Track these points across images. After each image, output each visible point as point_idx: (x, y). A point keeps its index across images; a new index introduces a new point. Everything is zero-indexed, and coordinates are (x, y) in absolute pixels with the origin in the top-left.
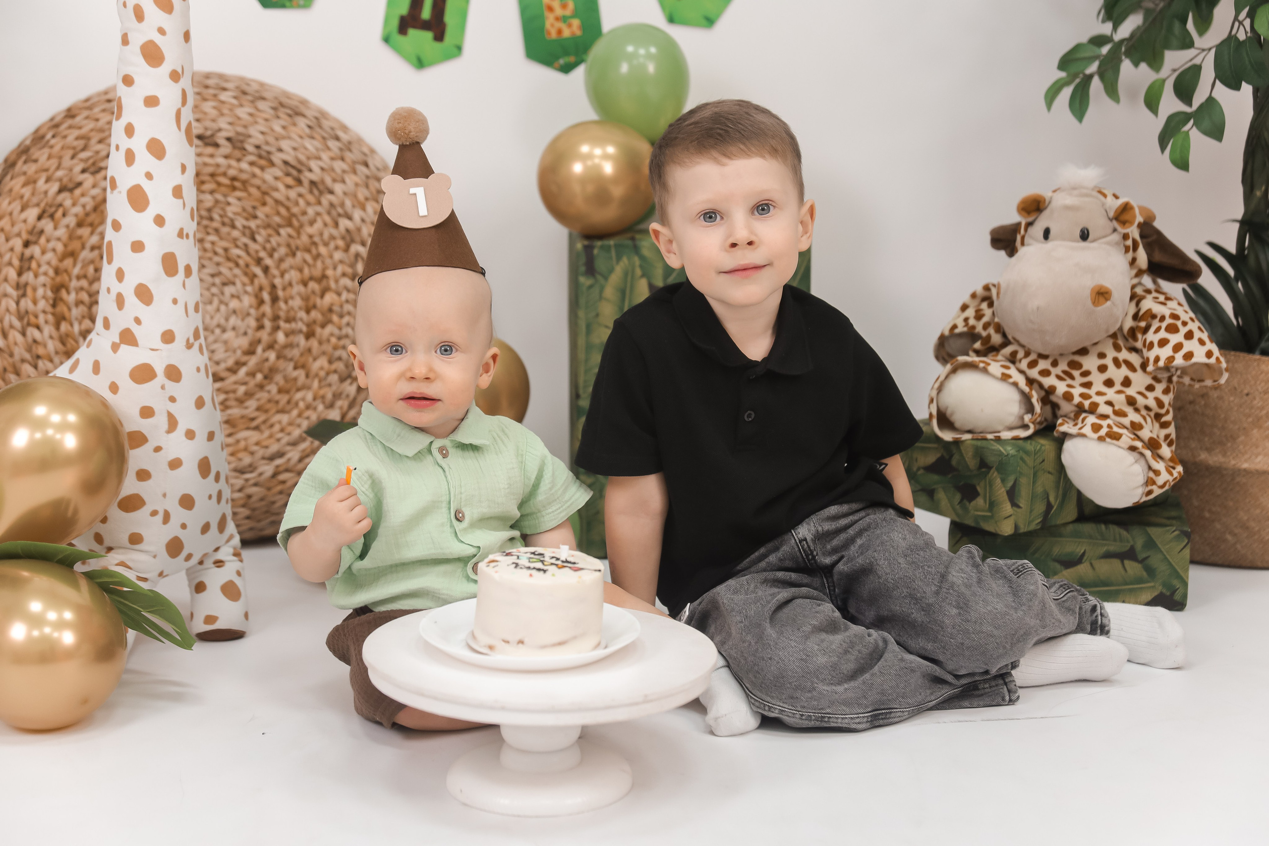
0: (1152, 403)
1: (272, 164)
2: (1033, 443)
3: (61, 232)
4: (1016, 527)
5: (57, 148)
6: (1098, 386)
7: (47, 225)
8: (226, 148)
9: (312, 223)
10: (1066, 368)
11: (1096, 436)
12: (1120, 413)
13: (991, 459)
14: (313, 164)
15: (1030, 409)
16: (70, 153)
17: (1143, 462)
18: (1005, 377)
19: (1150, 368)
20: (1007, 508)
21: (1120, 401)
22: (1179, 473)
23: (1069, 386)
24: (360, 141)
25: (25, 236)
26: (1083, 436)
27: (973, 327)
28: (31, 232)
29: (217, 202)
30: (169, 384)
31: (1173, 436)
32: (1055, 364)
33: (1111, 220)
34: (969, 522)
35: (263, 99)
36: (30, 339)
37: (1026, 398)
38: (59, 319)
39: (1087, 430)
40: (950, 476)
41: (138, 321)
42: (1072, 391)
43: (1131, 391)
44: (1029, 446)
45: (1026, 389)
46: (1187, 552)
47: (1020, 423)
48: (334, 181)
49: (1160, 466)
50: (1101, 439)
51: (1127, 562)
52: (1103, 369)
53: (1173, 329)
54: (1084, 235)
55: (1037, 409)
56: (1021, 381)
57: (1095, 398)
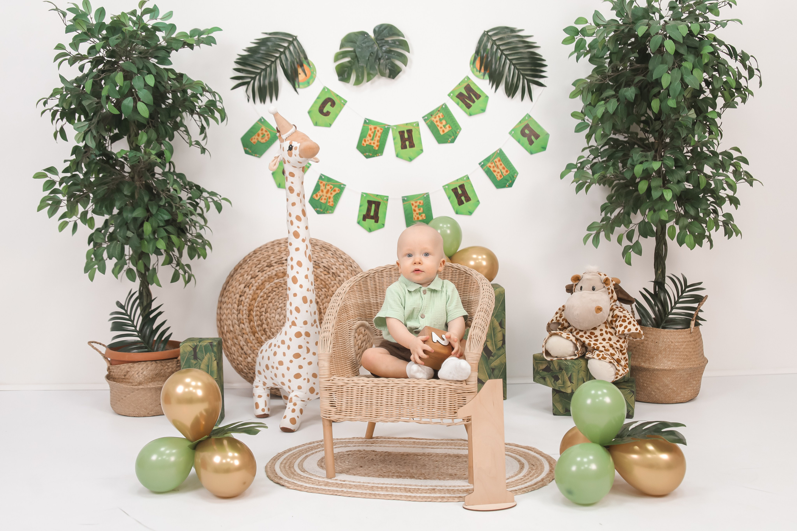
0: (618, 346)
1: (320, 267)
3: (251, 292)
4: (572, 390)
5: (251, 264)
6: (600, 340)
7: (247, 290)
9: (333, 287)
10: (589, 335)
11: (598, 358)
12: (608, 350)
13: (563, 366)
14: (333, 267)
15: (577, 349)
16: (255, 265)
17: (614, 366)
18: (568, 338)
19: (617, 334)
20: (569, 384)
21: (607, 346)
22: (627, 371)
23: (590, 340)
24: (350, 258)
25: (240, 294)
26: (594, 357)
27: (559, 320)
28: (242, 292)
30: (306, 337)
31: (627, 358)
32: (585, 333)
33: (603, 283)
34: (558, 388)
36: (241, 328)
37: (575, 345)
38: (250, 321)
39: (596, 356)
40: (550, 372)
41: (296, 318)
42: (590, 342)
43: (611, 342)
45: (575, 342)
46: (633, 398)
47: (573, 354)
48: (340, 272)
49: (620, 368)
50: (600, 358)
52: (602, 335)
53: (624, 321)
54: (593, 289)
55: (579, 349)
56: (573, 339)
57: (599, 345)
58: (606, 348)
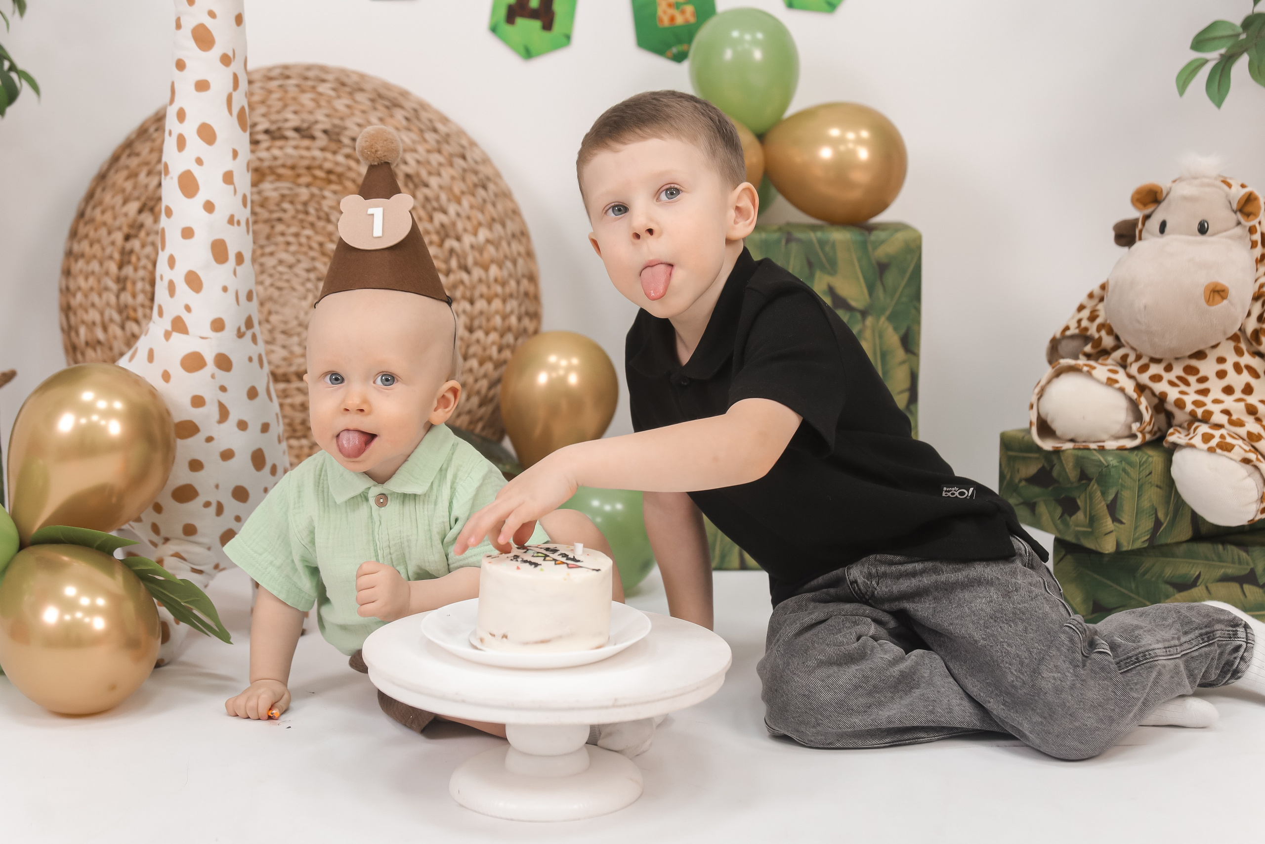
2: (1140, 453)
4: (1118, 544)
6: (1216, 391)
8: (322, 140)
10: (1182, 374)
11: (1205, 447)
12: (1240, 424)
13: (1092, 471)
14: (409, 157)
15: (1138, 417)
17: (1257, 475)
18: (1111, 382)
20: (1109, 524)
21: (1239, 411)
23: (1182, 393)
24: (461, 133)
25: (126, 230)
26: (1192, 446)
27: (1086, 329)
28: (131, 226)
29: (313, 196)
30: (219, 373)
32: (1169, 368)
33: (1235, 212)
34: (1070, 538)
35: (362, 90)
36: (128, 333)
37: (1134, 405)
39: (1197, 441)
40: (1050, 488)
41: (188, 309)
42: (1185, 398)
43: (1252, 400)
44: (1135, 457)
45: (1134, 396)
47: (1126, 433)
48: (430, 173)
50: (1211, 450)
51: (1246, 587)
52: (1221, 374)
54: (1203, 229)
55: (1147, 417)
56: (1130, 387)
57: (1210, 407)
58: (1234, 417)
